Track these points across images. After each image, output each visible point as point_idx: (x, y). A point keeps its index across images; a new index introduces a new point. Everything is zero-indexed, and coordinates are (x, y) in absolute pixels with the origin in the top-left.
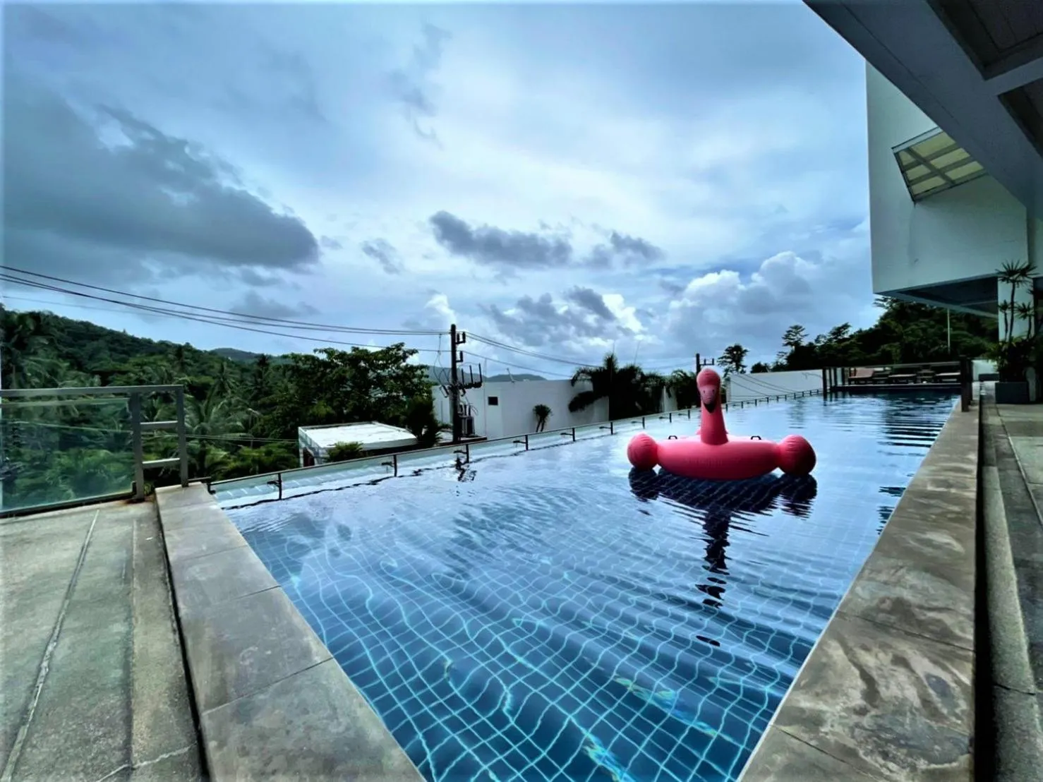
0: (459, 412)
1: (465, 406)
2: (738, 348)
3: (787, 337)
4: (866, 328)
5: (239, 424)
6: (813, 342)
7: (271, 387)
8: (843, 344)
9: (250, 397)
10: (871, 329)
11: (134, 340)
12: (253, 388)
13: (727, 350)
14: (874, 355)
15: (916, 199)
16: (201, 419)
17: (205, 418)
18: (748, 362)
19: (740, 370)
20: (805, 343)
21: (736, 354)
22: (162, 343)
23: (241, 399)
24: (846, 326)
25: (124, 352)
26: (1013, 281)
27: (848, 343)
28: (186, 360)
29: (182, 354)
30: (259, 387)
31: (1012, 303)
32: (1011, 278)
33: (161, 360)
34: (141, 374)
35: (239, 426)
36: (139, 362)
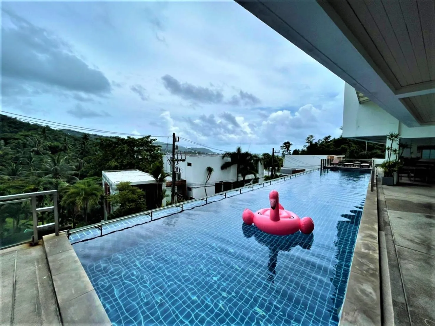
0: (175, 170)
1: (178, 168)
2: (288, 143)
3: (307, 139)
4: (336, 138)
5: (74, 167)
6: (317, 142)
7: (89, 149)
8: (328, 144)
9: (79, 153)
10: (338, 138)
11: (21, 123)
12: (80, 149)
13: (284, 143)
14: (339, 149)
15: (360, 103)
16: (55, 165)
17: (57, 164)
18: (292, 149)
19: (288, 152)
20: (314, 142)
21: (287, 145)
22: (35, 125)
23: (74, 154)
24: (329, 137)
25: (15, 128)
26: (393, 140)
27: (329, 143)
28: (47, 135)
29: (45, 131)
30: (83, 149)
31: (391, 148)
32: (392, 138)
33: (35, 134)
34: (25, 140)
35: (74, 168)
36: (24, 134)
